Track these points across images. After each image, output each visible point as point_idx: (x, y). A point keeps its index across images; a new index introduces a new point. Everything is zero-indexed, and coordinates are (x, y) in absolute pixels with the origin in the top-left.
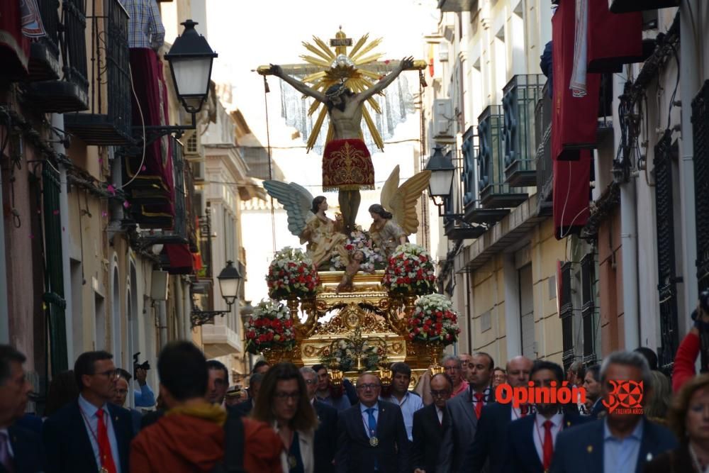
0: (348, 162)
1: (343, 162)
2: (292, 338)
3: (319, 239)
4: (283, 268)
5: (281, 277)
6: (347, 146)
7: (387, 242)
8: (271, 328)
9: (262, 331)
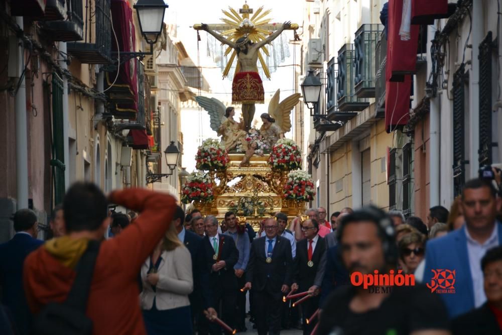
0: (249, 86)
1: (245, 86)
2: (212, 194)
3: (229, 133)
5: (206, 156)
6: (248, 76)
8: (199, 188)
9: (193, 190)
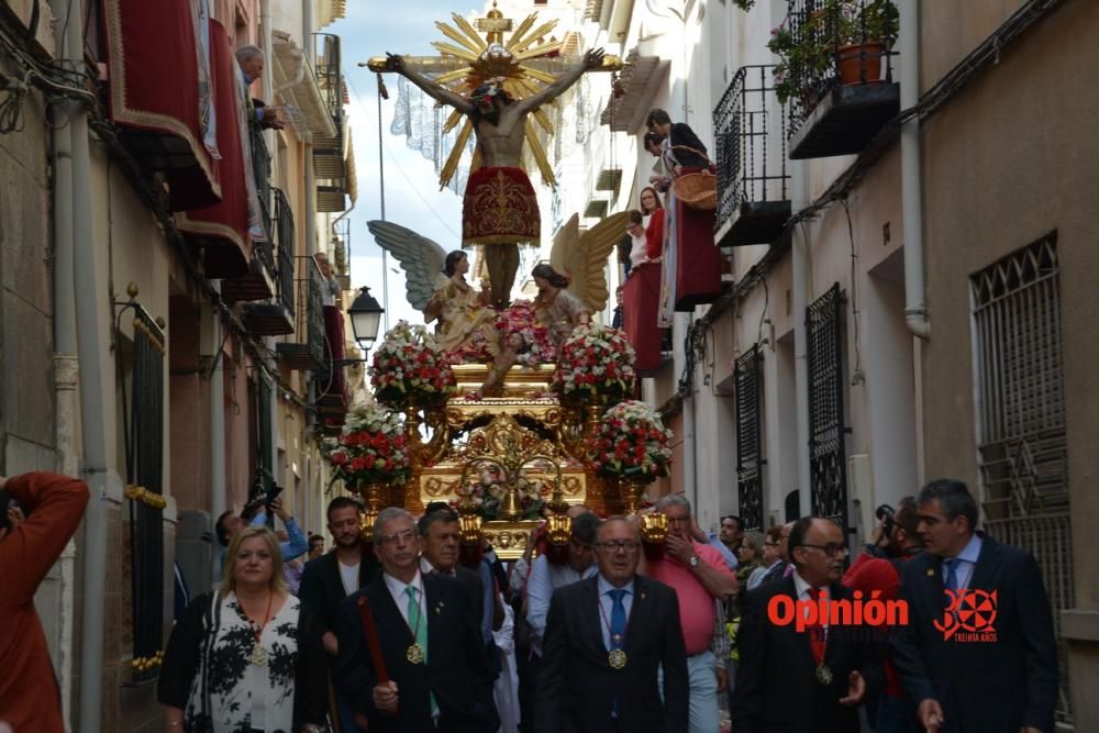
0: (502, 200)
1: (493, 201)
2: (406, 464)
3: (454, 315)
4: (394, 354)
5: (392, 368)
6: (501, 177)
7: (558, 323)
8: (372, 447)
9: (357, 452)
